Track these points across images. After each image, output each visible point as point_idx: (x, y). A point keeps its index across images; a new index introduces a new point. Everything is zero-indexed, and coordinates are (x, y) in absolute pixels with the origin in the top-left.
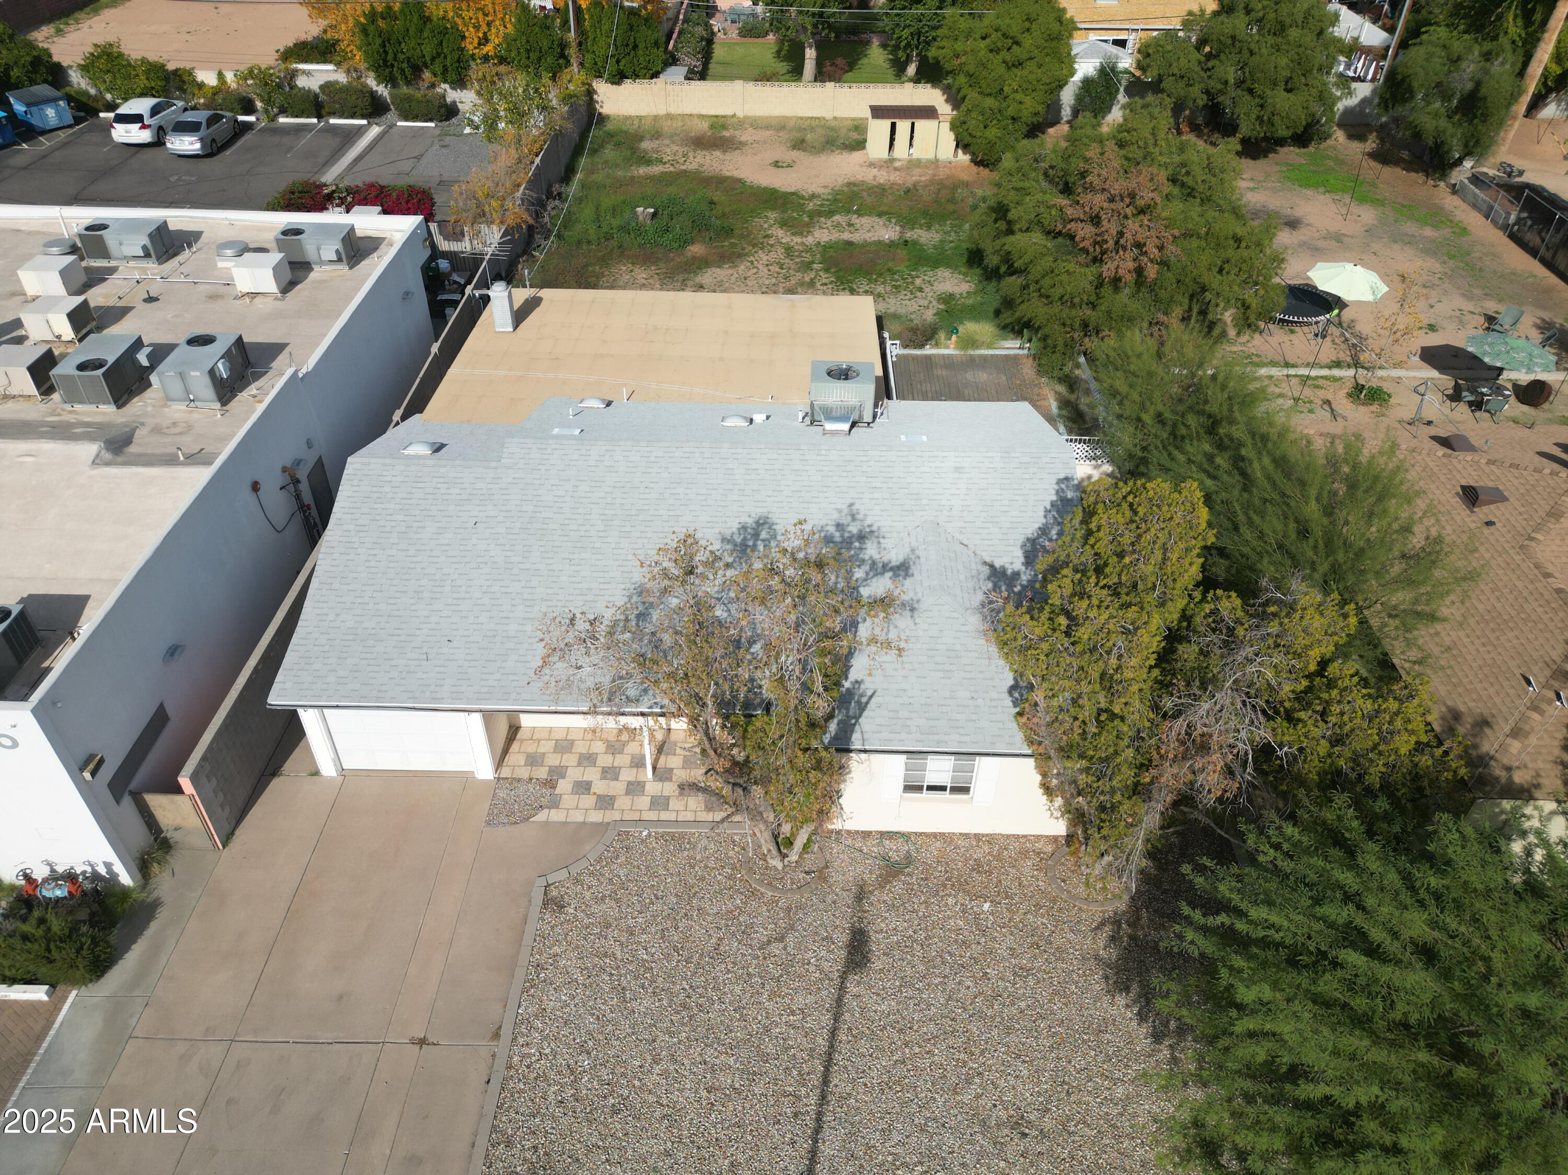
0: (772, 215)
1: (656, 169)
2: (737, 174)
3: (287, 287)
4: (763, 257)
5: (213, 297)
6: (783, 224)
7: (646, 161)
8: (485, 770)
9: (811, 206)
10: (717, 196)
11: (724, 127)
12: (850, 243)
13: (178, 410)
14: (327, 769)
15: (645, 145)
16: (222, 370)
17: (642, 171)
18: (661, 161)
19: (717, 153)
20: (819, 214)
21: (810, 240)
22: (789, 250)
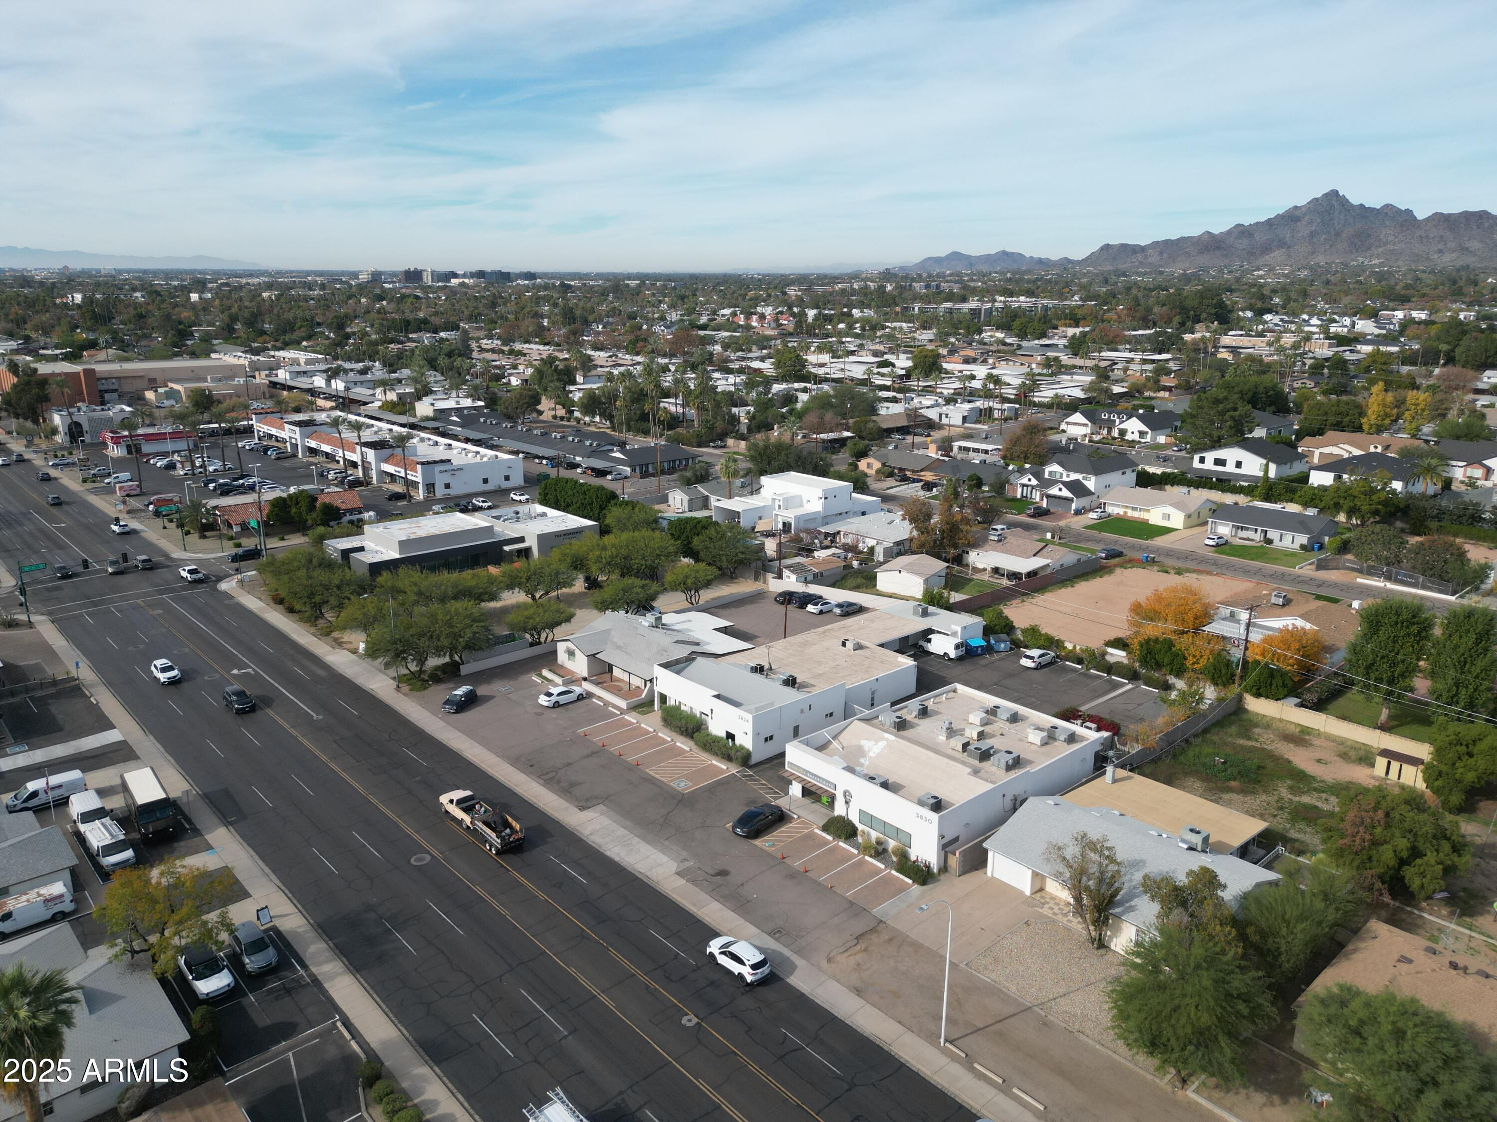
0: (1289, 782)
1: (1250, 743)
2: (1291, 758)
3: (1045, 744)
4: (1264, 797)
5: (1020, 740)
6: (1291, 788)
7: (1249, 738)
8: (1028, 893)
9: (1316, 785)
10: (1270, 764)
11: (1309, 734)
12: (1316, 807)
13: (994, 769)
14: (989, 874)
15: (1257, 731)
16: (1010, 762)
17: (1241, 742)
18: (1257, 741)
19: (1292, 746)
20: (1315, 790)
21: (1297, 799)
22: (1281, 799)
